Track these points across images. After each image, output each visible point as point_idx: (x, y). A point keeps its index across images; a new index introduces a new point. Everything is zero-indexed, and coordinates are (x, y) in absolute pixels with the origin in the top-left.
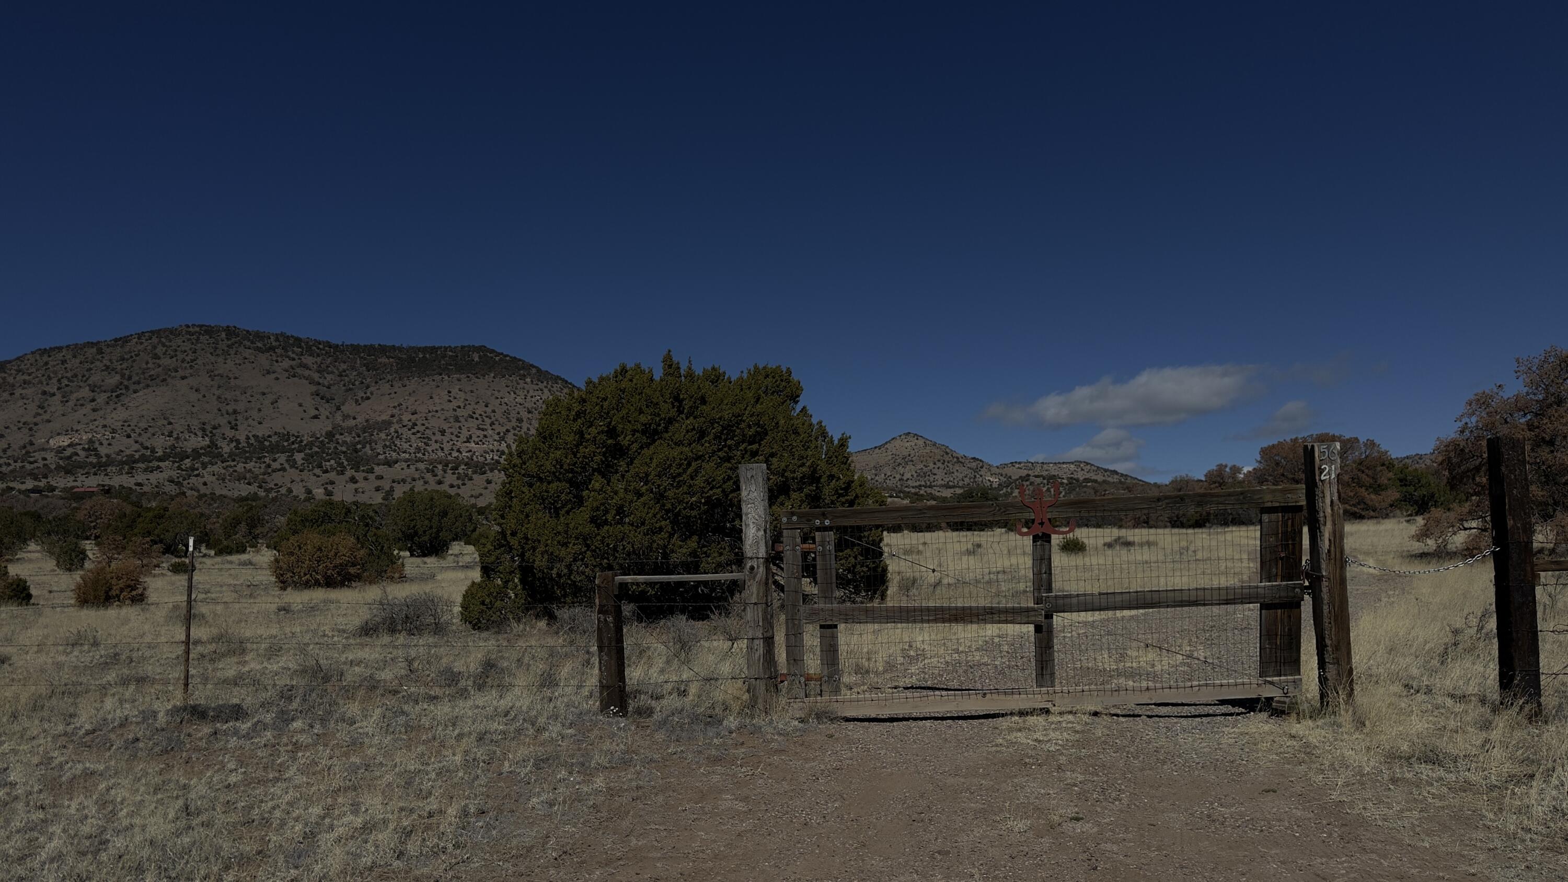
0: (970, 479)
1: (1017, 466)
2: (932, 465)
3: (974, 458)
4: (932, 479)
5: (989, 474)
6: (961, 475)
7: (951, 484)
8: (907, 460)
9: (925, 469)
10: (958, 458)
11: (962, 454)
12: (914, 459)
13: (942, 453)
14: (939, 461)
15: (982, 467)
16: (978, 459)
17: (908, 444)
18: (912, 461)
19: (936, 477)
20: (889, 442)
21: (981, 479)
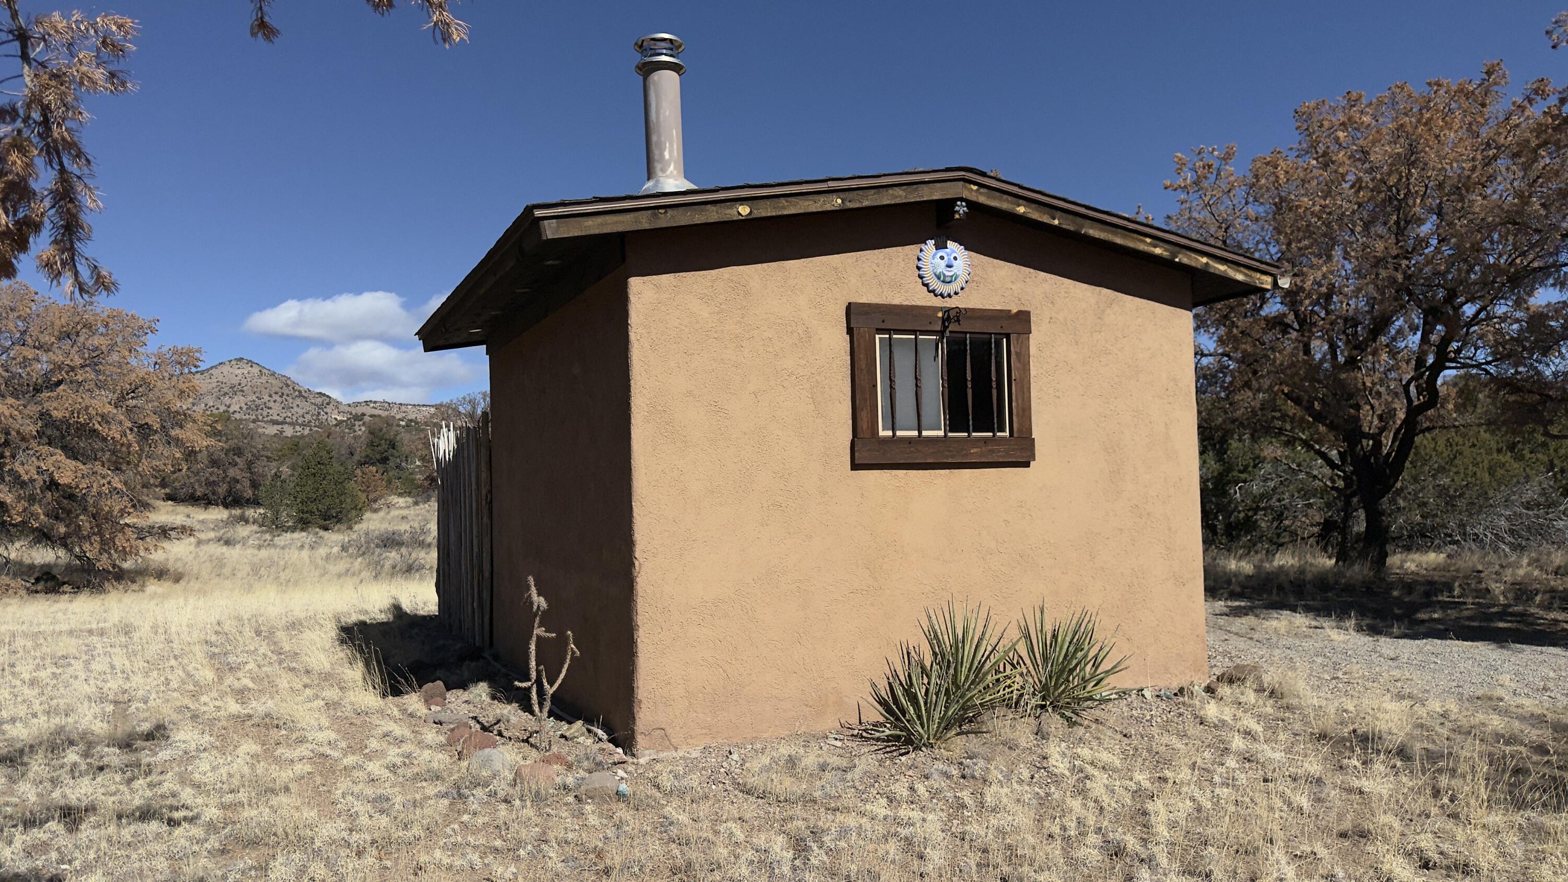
0: (312, 416)
1: (372, 405)
2: (266, 398)
3: (320, 393)
4: (265, 413)
5: (336, 411)
6: (300, 409)
7: (288, 420)
8: (236, 390)
9: (258, 402)
10: (300, 392)
11: (306, 388)
12: (245, 389)
13: (281, 385)
14: (276, 393)
15: (328, 404)
16: (324, 395)
17: (239, 371)
18: (243, 391)
19: (271, 412)
20: (215, 367)
21: (325, 417)
